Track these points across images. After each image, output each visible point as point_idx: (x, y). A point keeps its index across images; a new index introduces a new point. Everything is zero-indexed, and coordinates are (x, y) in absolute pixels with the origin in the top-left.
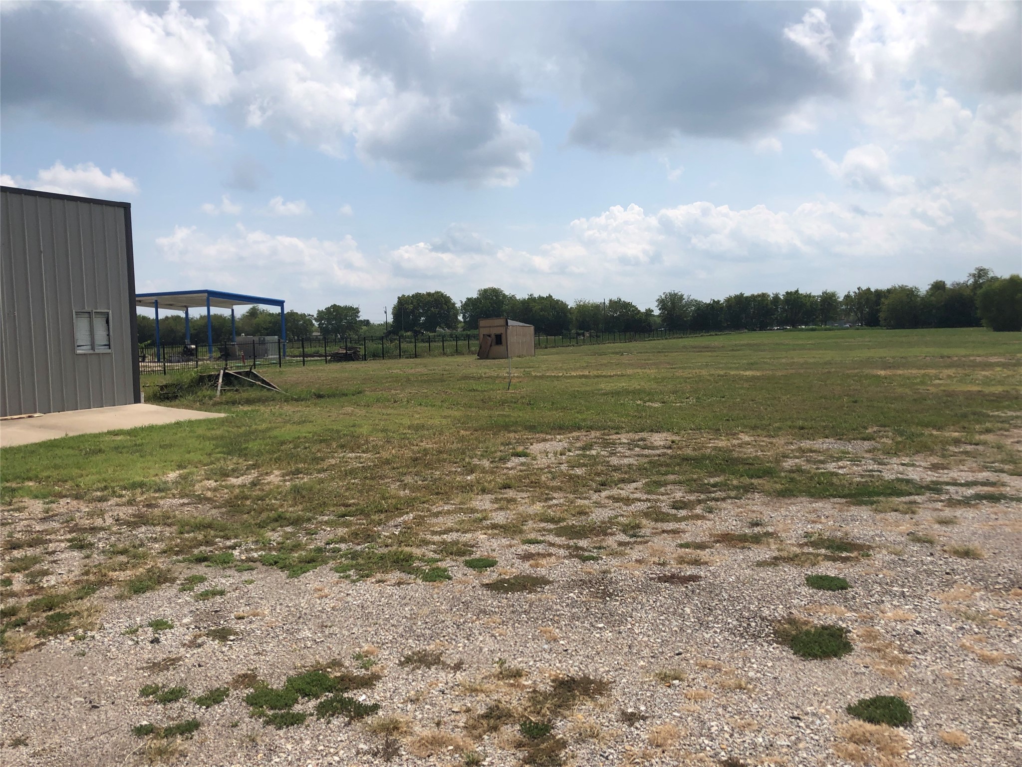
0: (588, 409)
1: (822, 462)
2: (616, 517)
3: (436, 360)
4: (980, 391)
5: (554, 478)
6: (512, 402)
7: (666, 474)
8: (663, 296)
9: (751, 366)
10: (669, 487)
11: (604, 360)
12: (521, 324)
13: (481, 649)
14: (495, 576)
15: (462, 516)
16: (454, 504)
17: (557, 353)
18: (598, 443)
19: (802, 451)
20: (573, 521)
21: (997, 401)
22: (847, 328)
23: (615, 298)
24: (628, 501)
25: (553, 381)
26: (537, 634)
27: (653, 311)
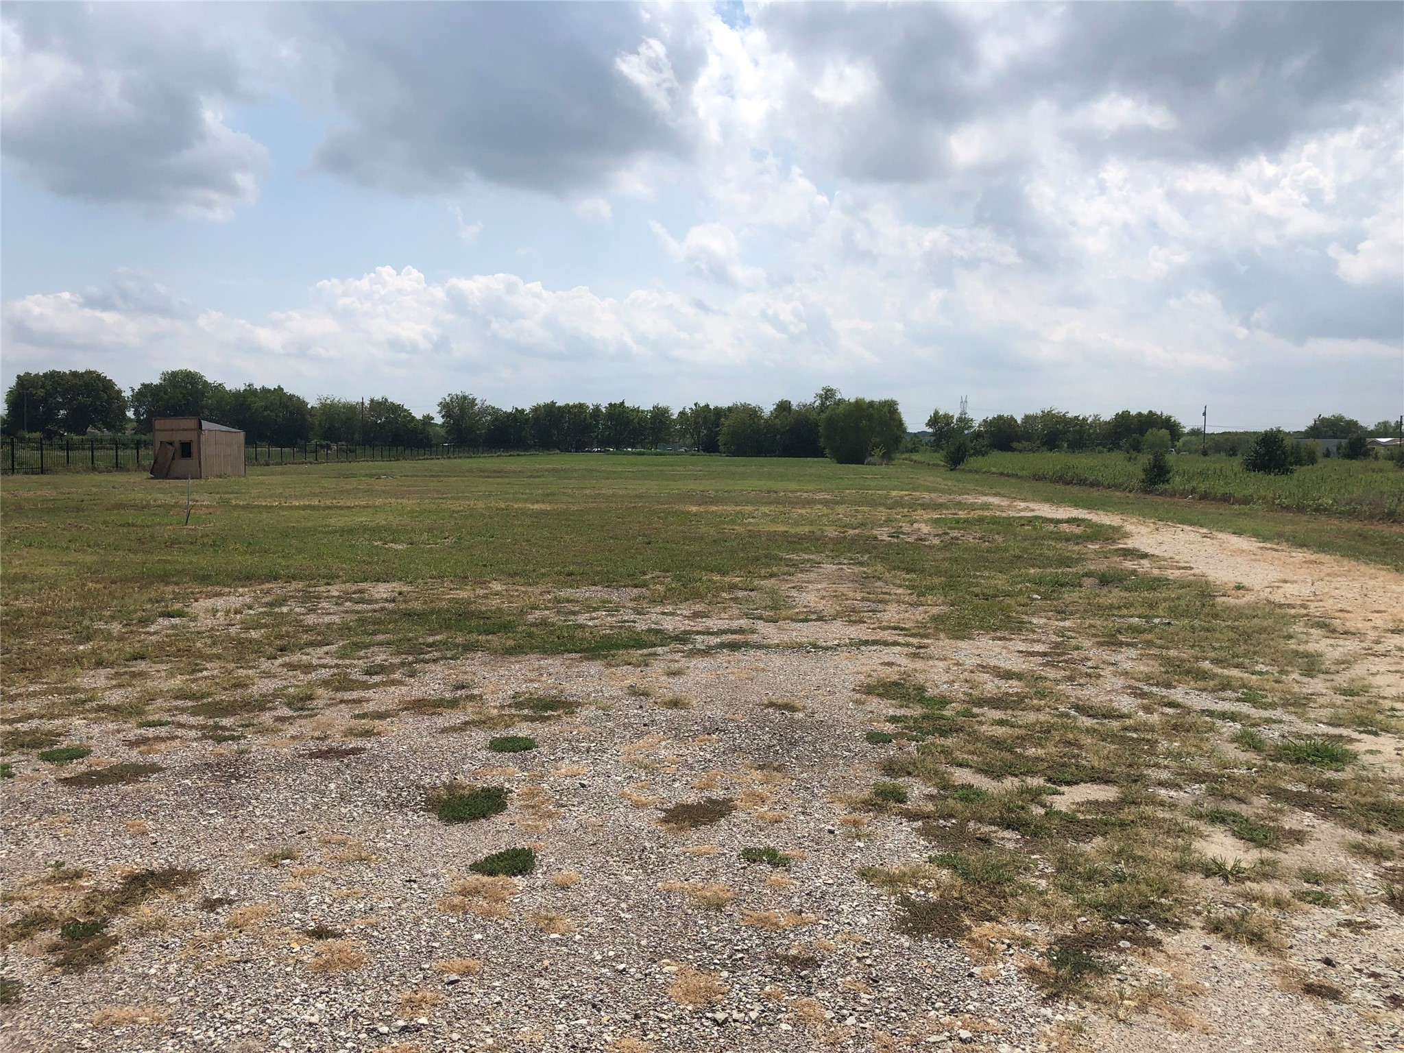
0: (300, 551)
1: (574, 613)
2: (286, 687)
3: (79, 477)
4: (786, 532)
5: (214, 643)
6: (186, 542)
7: (374, 633)
8: (448, 399)
9: (546, 497)
10: (372, 649)
11: (351, 484)
12: (224, 428)
13: (33, 853)
14: (83, 768)
15: (56, 698)
16: (47, 683)
17: (282, 474)
18: (296, 597)
19: (557, 600)
20: (224, 697)
21: (796, 542)
22: (681, 454)
23: (378, 397)
24: (308, 668)
25: (261, 513)
26: (120, 829)
27: (433, 419)
